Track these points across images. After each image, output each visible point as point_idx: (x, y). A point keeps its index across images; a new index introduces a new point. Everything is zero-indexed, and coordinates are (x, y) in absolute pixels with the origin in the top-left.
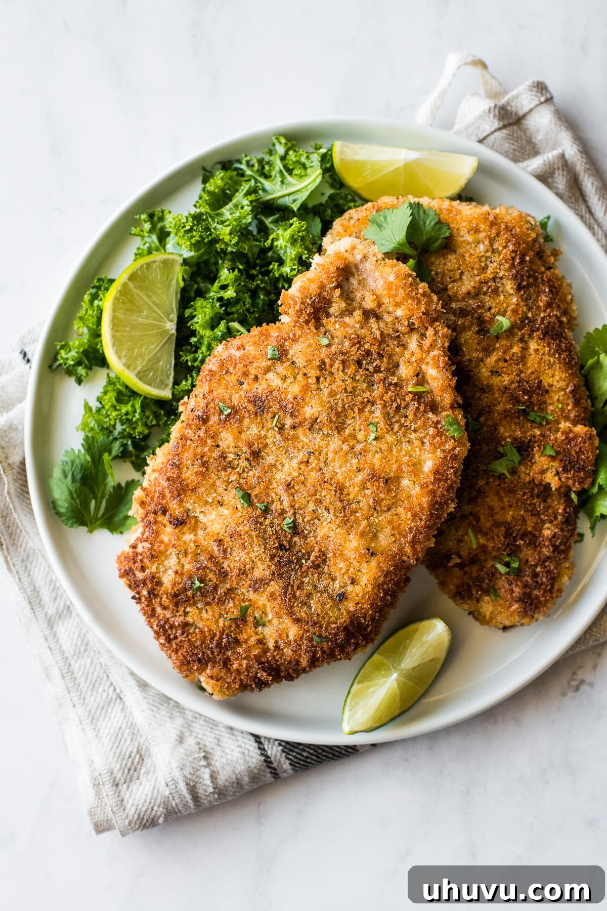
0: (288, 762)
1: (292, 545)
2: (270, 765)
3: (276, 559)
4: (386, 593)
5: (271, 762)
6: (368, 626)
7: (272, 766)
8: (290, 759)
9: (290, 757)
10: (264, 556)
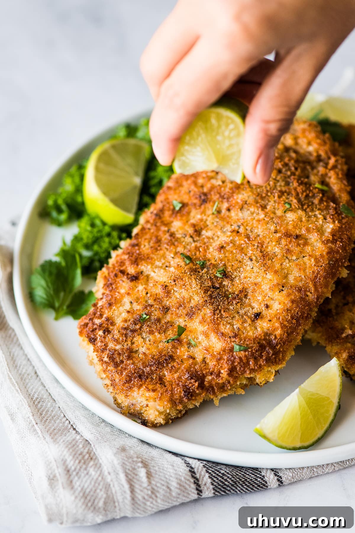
0: (207, 475)
1: (221, 286)
2: (194, 475)
3: (209, 293)
4: (292, 318)
5: (194, 472)
6: (277, 345)
7: (195, 476)
8: (210, 473)
9: (210, 471)
10: (199, 291)
